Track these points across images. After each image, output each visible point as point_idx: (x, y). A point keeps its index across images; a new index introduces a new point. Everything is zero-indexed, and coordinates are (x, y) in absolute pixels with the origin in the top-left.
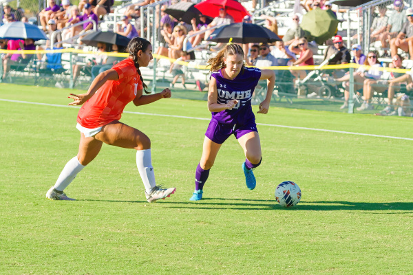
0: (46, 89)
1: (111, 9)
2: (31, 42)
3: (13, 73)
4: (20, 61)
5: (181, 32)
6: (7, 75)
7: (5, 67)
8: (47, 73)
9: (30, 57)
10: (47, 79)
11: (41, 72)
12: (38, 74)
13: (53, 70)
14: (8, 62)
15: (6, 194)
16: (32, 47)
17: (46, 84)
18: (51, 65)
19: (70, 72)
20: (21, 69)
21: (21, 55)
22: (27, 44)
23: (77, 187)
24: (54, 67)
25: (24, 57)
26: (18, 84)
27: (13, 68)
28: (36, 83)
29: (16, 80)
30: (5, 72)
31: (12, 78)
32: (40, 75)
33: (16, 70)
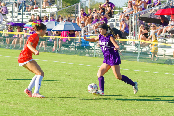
0: (81, 57)
1: (113, 16)
2: (73, 32)
3: (63, 48)
4: (67, 42)
5: (154, 28)
6: (60, 49)
7: (59, 45)
8: (82, 49)
9: (72, 40)
10: (82, 51)
11: (78, 48)
12: (76, 49)
13: (85, 47)
14: (61, 43)
15: (80, 112)
16: (74, 35)
17: (81, 54)
18: (84, 44)
19: (94, 48)
20: (67, 46)
21: (68, 39)
22: (71, 33)
23: (116, 109)
24: (85, 45)
25: (69, 40)
26: (67, 54)
27: (64, 46)
28: (75, 54)
29: (65, 52)
30: (59, 47)
31: (63, 51)
32: (78, 49)
33: (65, 47)
